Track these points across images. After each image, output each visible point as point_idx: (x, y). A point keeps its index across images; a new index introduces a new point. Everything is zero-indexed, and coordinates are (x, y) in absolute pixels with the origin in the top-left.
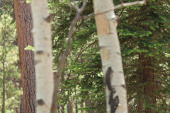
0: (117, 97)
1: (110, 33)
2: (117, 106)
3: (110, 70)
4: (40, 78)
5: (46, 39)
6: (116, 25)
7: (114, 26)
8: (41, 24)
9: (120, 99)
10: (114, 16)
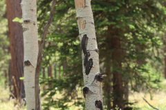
0: (91, 59)
1: (86, 7)
2: (91, 67)
4: (27, 43)
5: (32, 10)
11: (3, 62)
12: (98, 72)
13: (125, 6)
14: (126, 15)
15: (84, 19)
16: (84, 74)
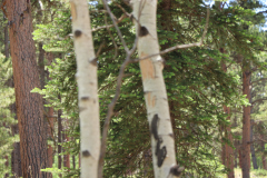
0: (164, 148)
1: (156, 77)
2: (165, 157)
3: (156, 118)
4: (85, 127)
5: (92, 84)
6: (162, 67)
7: (160, 68)
8: (87, 67)
9: (168, 149)
10: (159, 58)
11: (6, 146)
12: (174, 164)
13: (181, 71)
14: (184, 84)
15: (154, 94)
16: (155, 167)
